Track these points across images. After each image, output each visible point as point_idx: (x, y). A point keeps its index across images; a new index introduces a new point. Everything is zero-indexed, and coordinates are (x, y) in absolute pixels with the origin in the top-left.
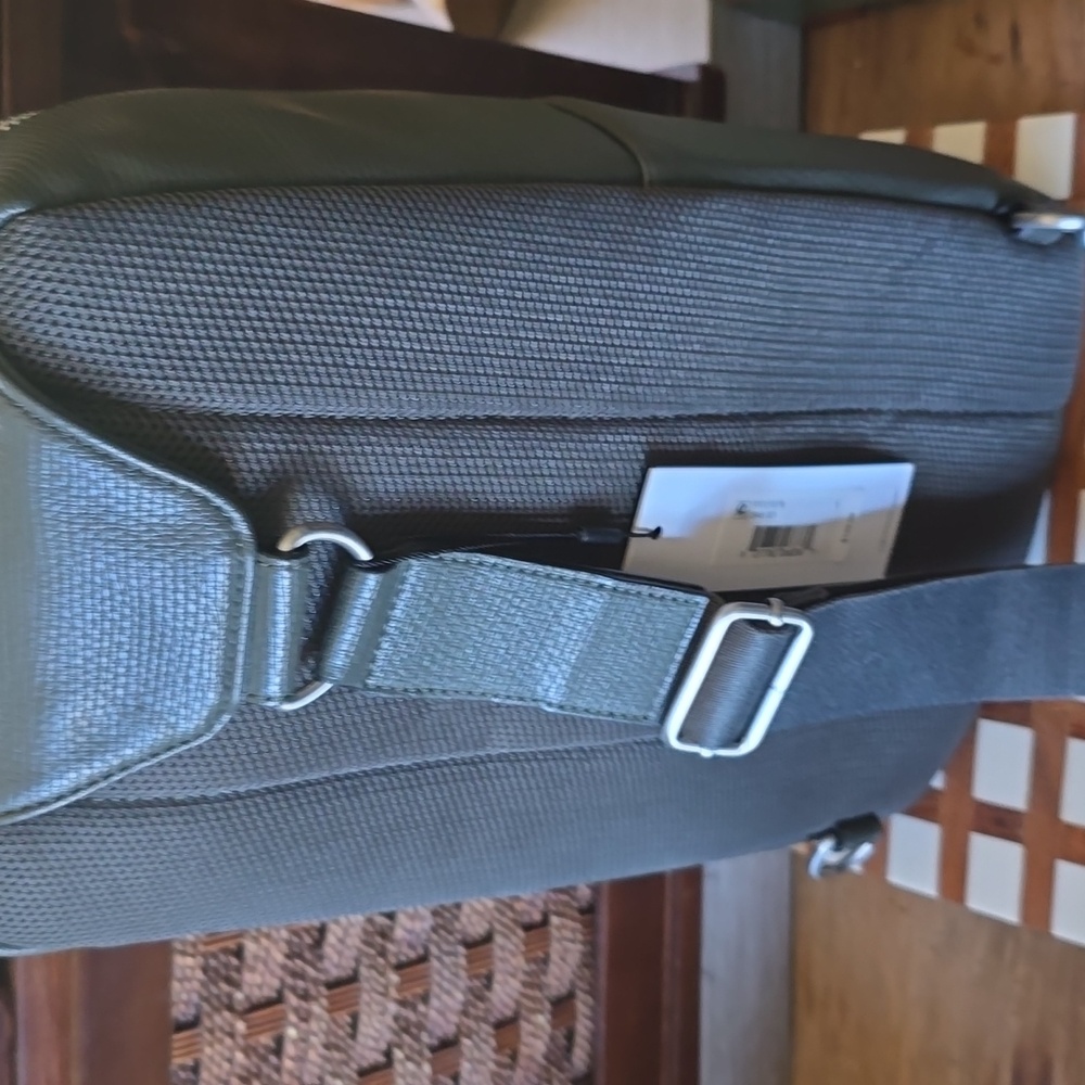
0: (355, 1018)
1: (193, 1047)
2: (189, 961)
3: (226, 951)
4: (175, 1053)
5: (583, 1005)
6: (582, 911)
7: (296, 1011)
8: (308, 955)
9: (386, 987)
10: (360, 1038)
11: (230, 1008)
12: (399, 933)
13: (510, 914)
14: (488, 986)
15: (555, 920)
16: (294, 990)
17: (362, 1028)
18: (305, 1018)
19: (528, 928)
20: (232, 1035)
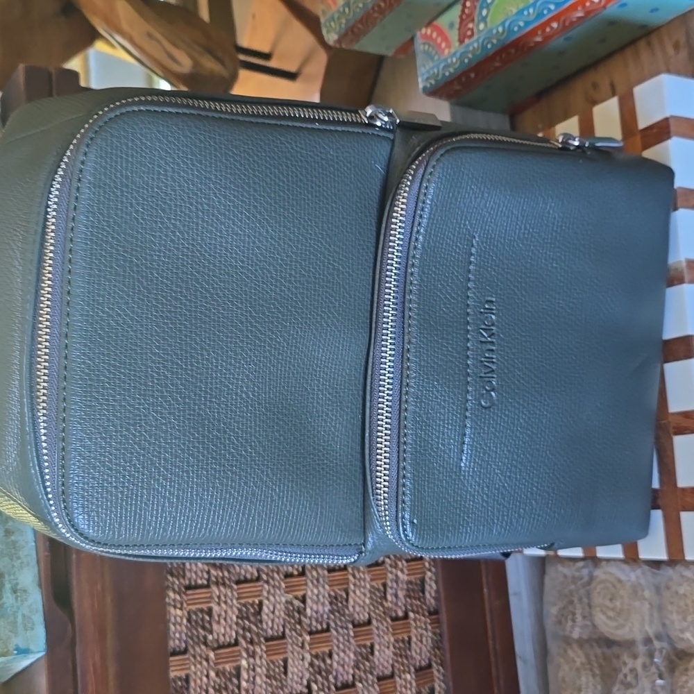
0: (285, 661)
1: (183, 666)
2: (179, 612)
3: (202, 611)
4: (172, 668)
5: (437, 671)
6: (430, 613)
7: (247, 650)
8: (252, 619)
9: (303, 644)
10: (290, 675)
11: (205, 644)
12: (308, 611)
13: (381, 608)
14: (372, 653)
15: (411, 615)
16: (244, 637)
17: (290, 669)
18: (253, 655)
19: (395, 619)
20: (207, 660)
